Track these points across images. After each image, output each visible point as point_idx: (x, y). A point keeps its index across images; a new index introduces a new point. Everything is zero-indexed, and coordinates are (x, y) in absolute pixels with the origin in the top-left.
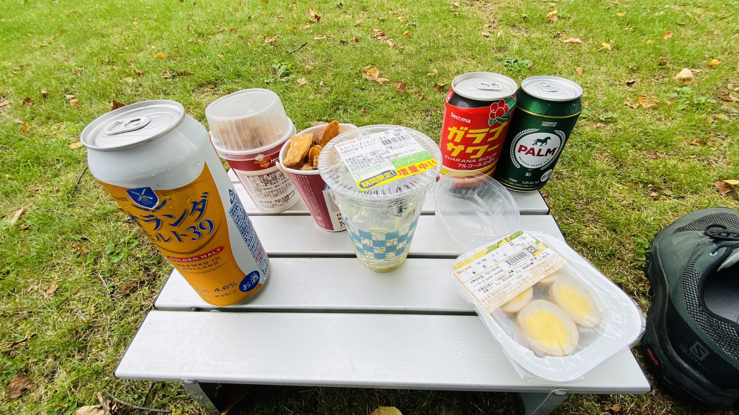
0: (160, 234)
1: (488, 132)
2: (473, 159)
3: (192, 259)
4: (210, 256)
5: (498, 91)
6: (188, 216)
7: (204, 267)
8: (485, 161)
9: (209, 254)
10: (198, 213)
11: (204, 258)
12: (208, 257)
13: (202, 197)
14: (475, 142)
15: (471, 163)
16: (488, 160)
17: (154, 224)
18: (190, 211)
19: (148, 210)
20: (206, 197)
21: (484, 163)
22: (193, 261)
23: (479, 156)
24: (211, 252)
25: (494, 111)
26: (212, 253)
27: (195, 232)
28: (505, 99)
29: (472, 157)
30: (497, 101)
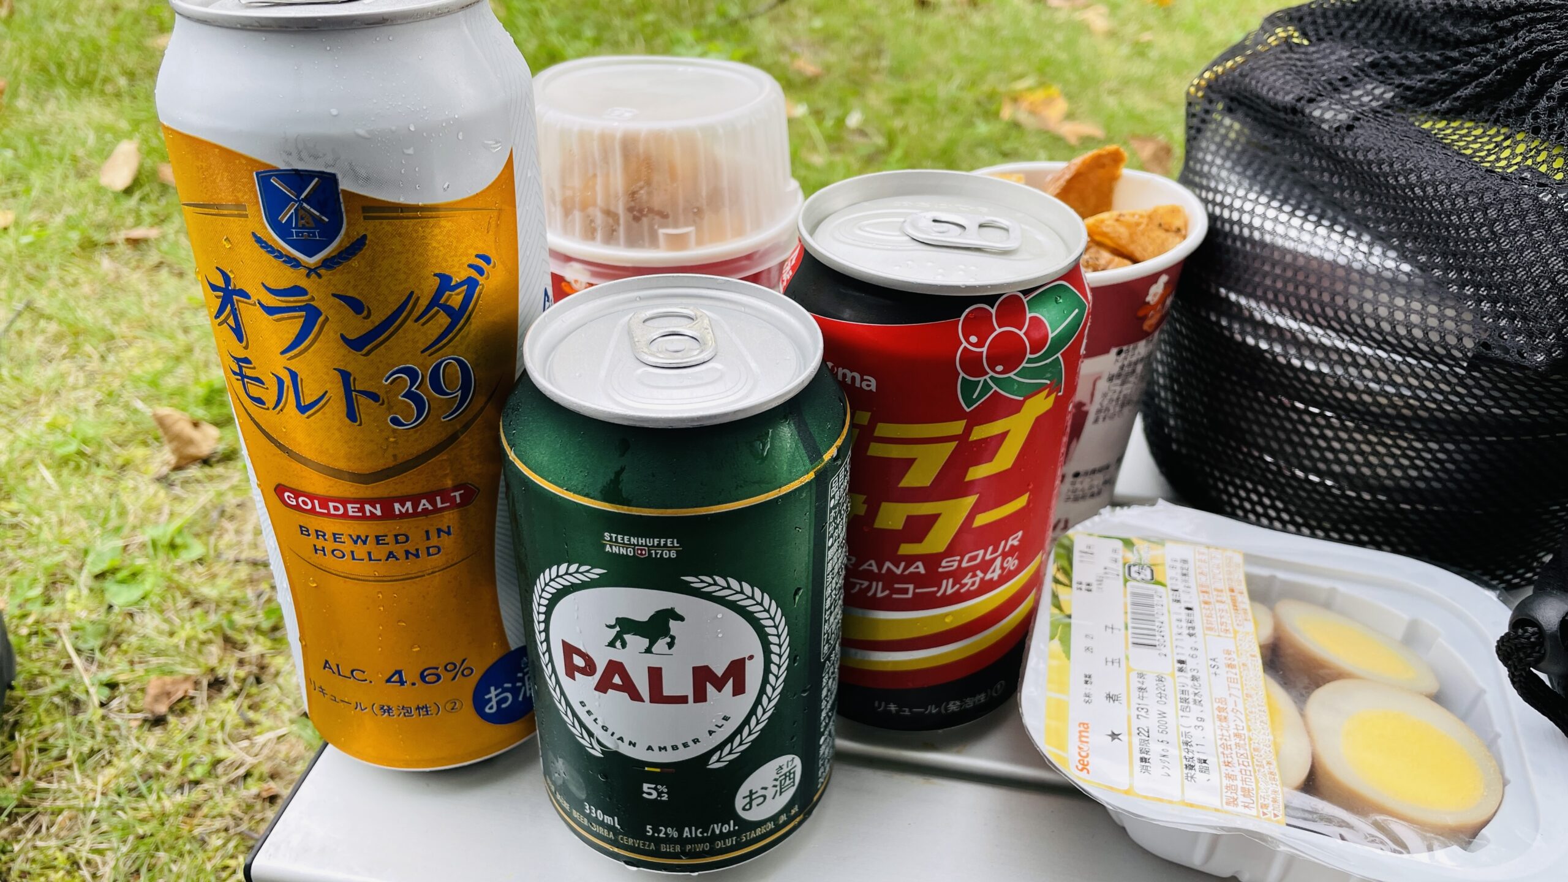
0: (294, 376)
1: (962, 438)
2: (911, 560)
3: (362, 510)
4: (425, 511)
5: (1005, 253)
6: (409, 322)
7: (391, 555)
8: (973, 570)
9: (424, 504)
10: (443, 320)
11: (402, 516)
12: (415, 514)
13: (470, 266)
14: (912, 480)
15: (903, 579)
16: (986, 566)
17: (292, 327)
18: (424, 303)
19: (295, 263)
20: (481, 271)
21: (967, 580)
22: (364, 517)
23: (941, 548)
24: (430, 497)
25: (980, 344)
26: (433, 503)
27: (409, 395)
28: (1026, 292)
29: (906, 549)
30: (991, 300)
